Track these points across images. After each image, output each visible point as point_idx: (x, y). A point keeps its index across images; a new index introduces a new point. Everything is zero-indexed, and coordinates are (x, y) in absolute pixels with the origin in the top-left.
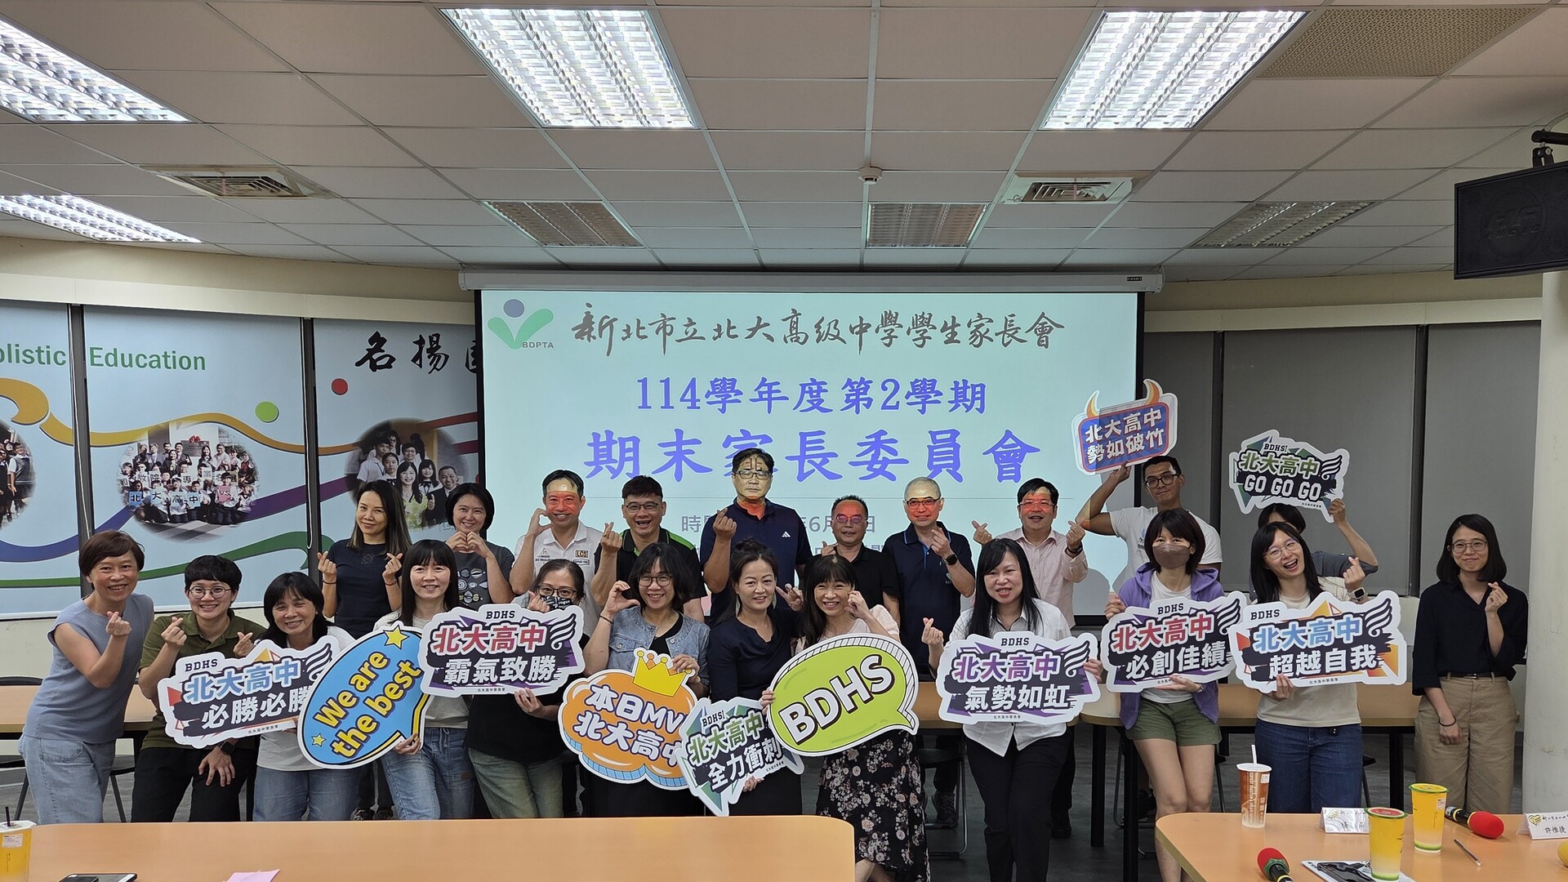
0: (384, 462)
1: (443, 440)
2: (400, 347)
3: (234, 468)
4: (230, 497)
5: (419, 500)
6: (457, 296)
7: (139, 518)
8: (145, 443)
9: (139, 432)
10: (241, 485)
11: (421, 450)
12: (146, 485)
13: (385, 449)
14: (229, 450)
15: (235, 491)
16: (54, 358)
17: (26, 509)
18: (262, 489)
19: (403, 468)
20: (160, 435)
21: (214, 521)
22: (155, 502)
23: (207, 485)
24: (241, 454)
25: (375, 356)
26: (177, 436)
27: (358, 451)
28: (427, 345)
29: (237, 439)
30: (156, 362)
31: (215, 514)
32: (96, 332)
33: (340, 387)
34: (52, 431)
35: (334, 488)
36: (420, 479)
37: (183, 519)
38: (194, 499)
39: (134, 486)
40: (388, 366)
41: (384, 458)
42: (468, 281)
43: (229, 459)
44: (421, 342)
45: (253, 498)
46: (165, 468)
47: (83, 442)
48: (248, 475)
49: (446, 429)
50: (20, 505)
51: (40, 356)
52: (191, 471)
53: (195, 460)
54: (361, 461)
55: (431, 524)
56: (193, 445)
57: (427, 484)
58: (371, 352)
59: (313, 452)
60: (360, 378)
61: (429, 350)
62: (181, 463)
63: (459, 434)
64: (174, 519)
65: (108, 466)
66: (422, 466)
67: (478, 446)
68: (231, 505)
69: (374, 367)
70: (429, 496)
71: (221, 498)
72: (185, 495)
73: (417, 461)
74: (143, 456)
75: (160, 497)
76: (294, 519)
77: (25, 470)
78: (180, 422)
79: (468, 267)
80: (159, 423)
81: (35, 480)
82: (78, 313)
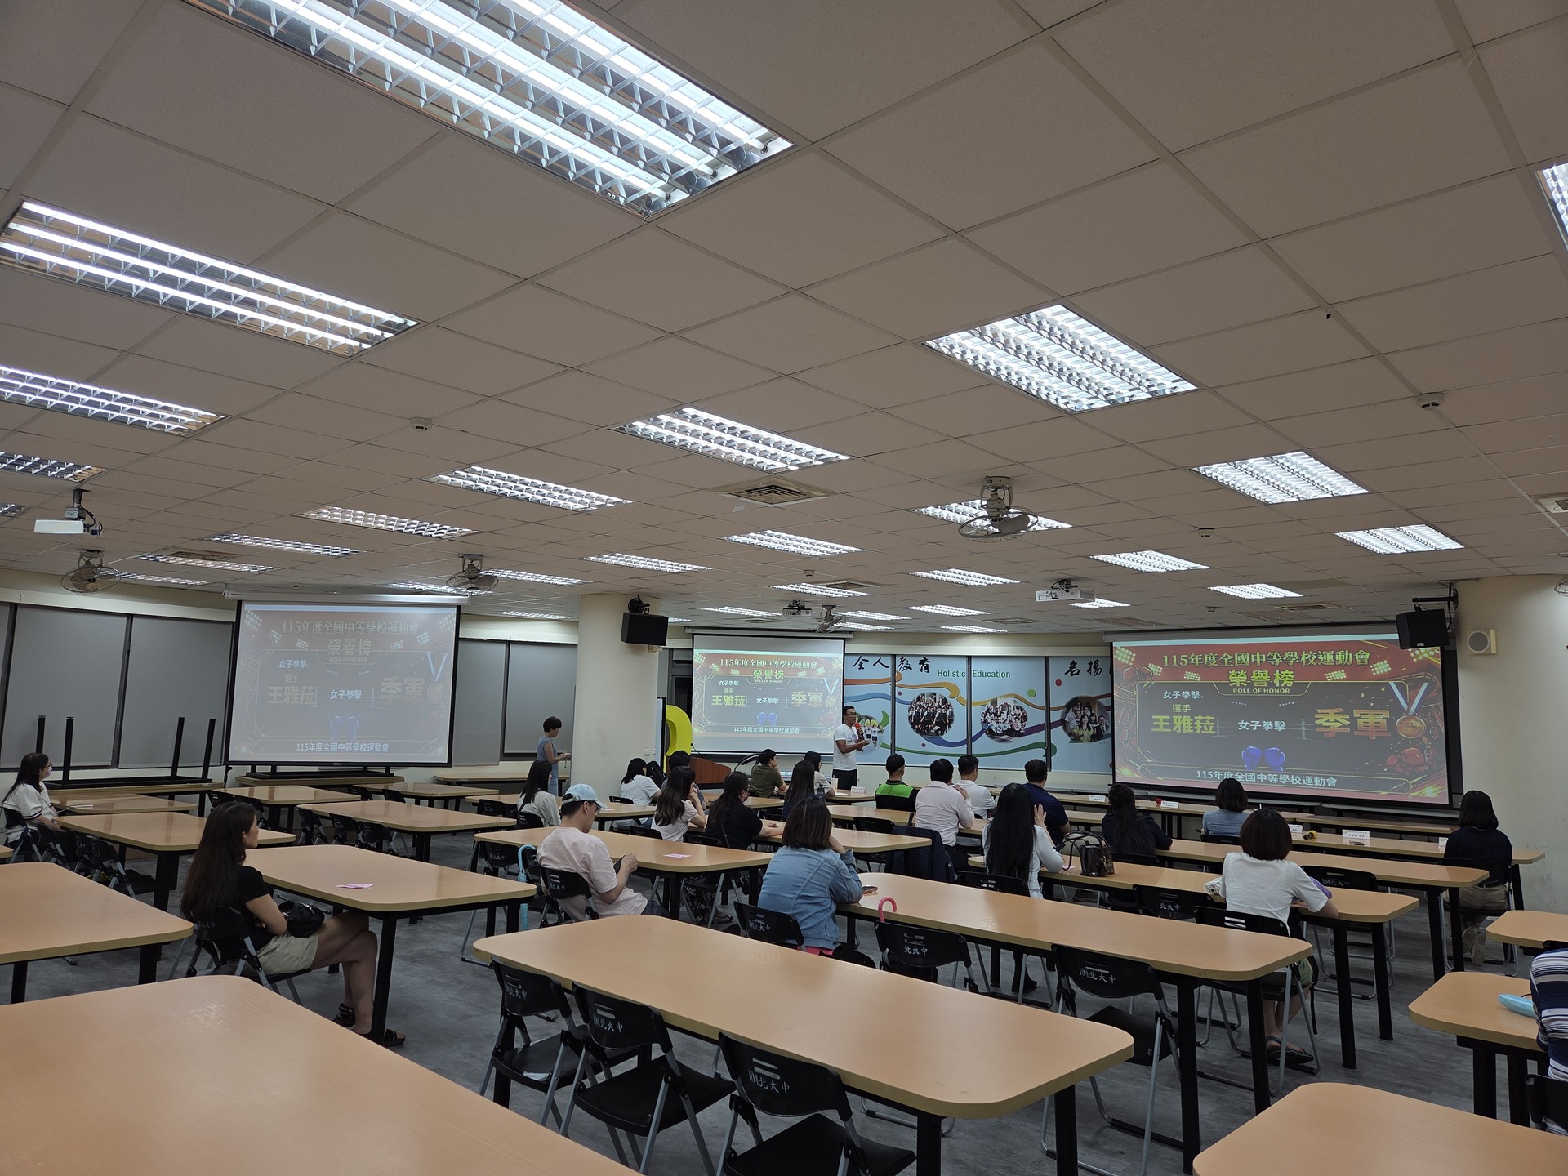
0: (1076, 714)
1: (1100, 704)
2: (1082, 666)
3: (1019, 715)
4: (1018, 726)
5: (1090, 731)
6: (1104, 645)
7: (987, 734)
8: (989, 705)
9: (988, 701)
10: (1022, 722)
11: (1090, 710)
12: (989, 721)
13: (1076, 708)
14: (1018, 708)
15: (1019, 724)
16: (962, 674)
17: (951, 729)
18: (1029, 724)
19: (1083, 717)
20: (994, 702)
21: (1012, 736)
22: (992, 728)
23: (1010, 721)
24: (1022, 710)
25: (1073, 670)
26: (1000, 703)
27: (1065, 709)
28: (1093, 665)
29: (1021, 704)
30: (994, 675)
31: (1012, 733)
32: (975, 664)
33: (1059, 683)
34: (960, 701)
35: (1056, 724)
36: (1090, 721)
37: (1001, 735)
38: (1005, 727)
39: (985, 722)
40: (1078, 674)
41: (1075, 712)
42: (1107, 639)
43: (1017, 712)
45: (1026, 727)
46: (995, 715)
47: (970, 705)
48: (1024, 718)
49: (1100, 700)
50: (950, 727)
51: (958, 674)
52: (1004, 716)
53: (1006, 712)
54: (1066, 713)
55: (1094, 741)
56: (1006, 706)
57: (1093, 724)
58: (1071, 668)
59: (1048, 709)
60: (1067, 678)
61: (1094, 667)
62: (1001, 713)
63: (1106, 702)
64: (998, 734)
65: (977, 713)
66: (1091, 716)
67: (1112, 708)
68: (1018, 730)
69: (1072, 675)
70: (1093, 728)
71: (1015, 727)
72: (1002, 725)
73: (1089, 714)
74: (988, 710)
75: (994, 726)
76: (1040, 736)
77: (952, 715)
78: (1001, 697)
79: (1106, 633)
80: (994, 697)
81: (955, 719)
82: (969, 658)
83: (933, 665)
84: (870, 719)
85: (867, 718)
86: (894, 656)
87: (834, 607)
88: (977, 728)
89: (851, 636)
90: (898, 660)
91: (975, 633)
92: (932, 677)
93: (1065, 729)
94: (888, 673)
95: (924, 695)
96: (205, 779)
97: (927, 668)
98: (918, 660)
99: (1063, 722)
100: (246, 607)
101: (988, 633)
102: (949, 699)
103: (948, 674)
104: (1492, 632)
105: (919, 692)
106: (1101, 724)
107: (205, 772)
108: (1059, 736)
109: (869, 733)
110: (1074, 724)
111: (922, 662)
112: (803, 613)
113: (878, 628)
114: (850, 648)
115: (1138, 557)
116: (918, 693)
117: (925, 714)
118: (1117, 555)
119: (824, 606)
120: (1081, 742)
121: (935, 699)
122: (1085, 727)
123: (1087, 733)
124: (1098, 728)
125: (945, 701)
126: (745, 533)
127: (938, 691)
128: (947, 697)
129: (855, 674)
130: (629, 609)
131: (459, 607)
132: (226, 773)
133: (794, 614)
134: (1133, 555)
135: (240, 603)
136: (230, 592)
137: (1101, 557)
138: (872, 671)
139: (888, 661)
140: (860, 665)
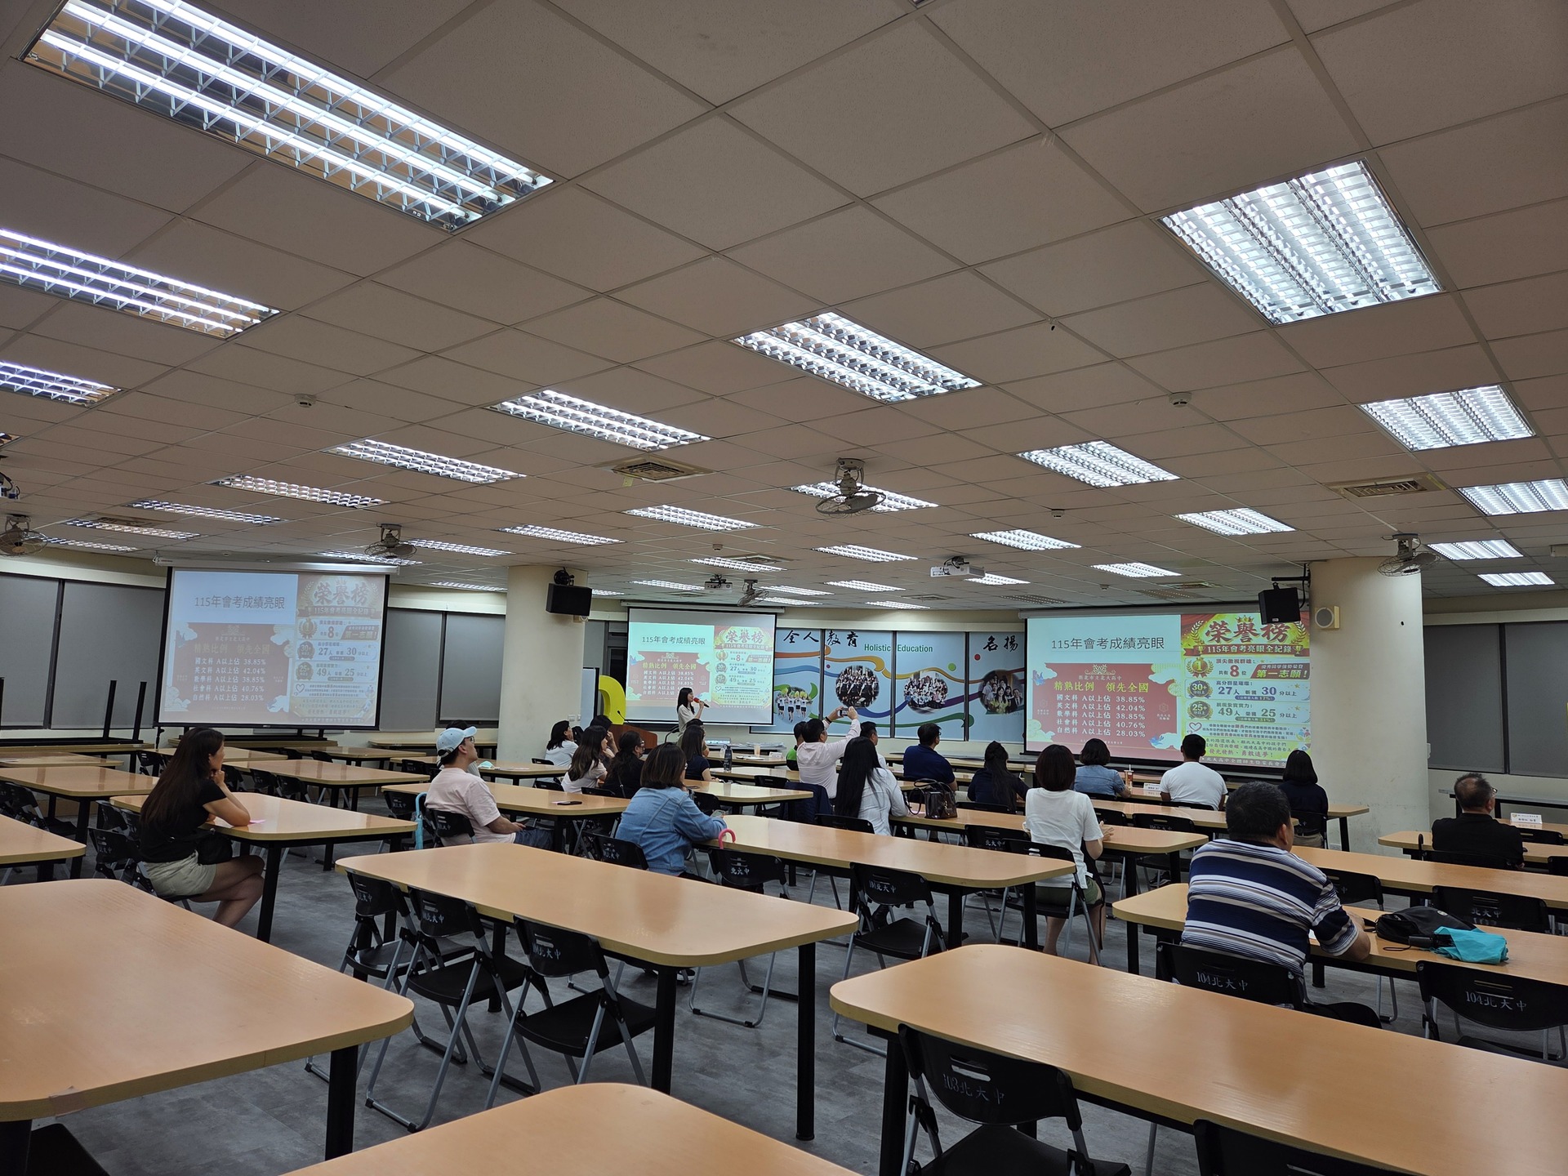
0: (992, 687)
1: (1015, 677)
2: (1000, 641)
3: (940, 688)
4: (939, 698)
5: (1005, 702)
6: (1017, 621)
7: (909, 705)
8: (912, 678)
9: (911, 674)
10: (942, 694)
11: (1006, 683)
12: (912, 693)
13: (993, 681)
14: (939, 681)
15: (940, 696)
16: (887, 649)
17: (876, 700)
18: (949, 696)
19: (999, 689)
20: (917, 675)
21: (934, 707)
22: (914, 699)
23: (931, 693)
24: (943, 683)
25: (991, 645)
26: (922, 676)
27: (983, 682)
28: (1010, 640)
29: (941, 677)
30: (917, 650)
31: (933, 705)
32: (900, 639)
33: (977, 657)
34: (885, 674)
35: (974, 696)
36: (1005, 693)
37: (924, 706)
38: (927, 699)
39: (908, 693)
40: (995, 649)
41: (992, 685)
42: (1022, 616)
43: (939, 684)
44: (1007, 639)
45: (946, 699)
46: (918, 688)
47: (894, 678)
48: (945, 690)
49: (1016, 674)
51: (883, 648)
52: (926, 689)
53: (928, 684)
55: (1009, 712)
56: (927, 679)
58: (989, 644)
59: (967, 682)
60: (984, 653)
61: (1011, 642)
62: (923, 685)
63: (1020, 676)
64: (920, 706)
65: (901, 685)
66: (1006, 689)
67: (1024, 681)
68: (938, 701)
69: (990, 649)
70: (1008, 700)
71: (935, 699)
72: (924, 697)
73: (1004, 686)
74: (911, 682)
75: (916, 698)
76: (959, 708)
77: (877, 687)
78: (923, 671)
79: (1022, 610)
80: (917, 671)
81: (880, 690)
82: (895, 633)
83: (860, 639)
84: (800, 690)
85: (797, 689)
86: (823, 631)
87: (755, 581)
88: (900, 699)
89: (782, 611)
90: (827, 634)
91: (900, 609)
92: (859, 651)
93: (982, 701)
94: (817, 647)
95: (851, 668)
96: (135, 740)
97: (854, 642)
98: (846, 634)
99: (980, 695)
100: (177, 576)
101: (912, 609)
102: (874, 672)
103: (875, 648)
104: (1336, 609)
105: (846, 665)
106: (1015, 697)
107: (136, 734)
108: (976, 707)
109: (799, 704)
110: (991, 696)
111: (850, 637)
112: (724, 586)
113: (808, 603)
114: (782, 623)
115: (1012, 536)
116: (844, 666)
117: (852, 687)
118: (993, 533)
119: (746, 581)
120: (997, 713)
121: (862, 672)
122: (1001, 699)
123: (1002, 705)
124: (1013, 700)
125: (871, 674)
126: (644, 507)
127: (865, 665)
128: (873, 670)
129: (786, 647)
130: (555, 580)
131: (388, 577)
132: (158, 735)
133: (715, 587)
134: (1006, 534)
135: (170, 569)
136: (161, 559)
137: (980, 535)
138: (803, 645)
139: (817, 635)
140: (791, 639)
